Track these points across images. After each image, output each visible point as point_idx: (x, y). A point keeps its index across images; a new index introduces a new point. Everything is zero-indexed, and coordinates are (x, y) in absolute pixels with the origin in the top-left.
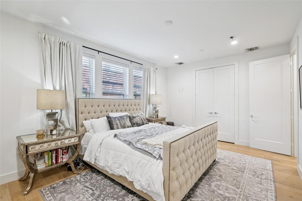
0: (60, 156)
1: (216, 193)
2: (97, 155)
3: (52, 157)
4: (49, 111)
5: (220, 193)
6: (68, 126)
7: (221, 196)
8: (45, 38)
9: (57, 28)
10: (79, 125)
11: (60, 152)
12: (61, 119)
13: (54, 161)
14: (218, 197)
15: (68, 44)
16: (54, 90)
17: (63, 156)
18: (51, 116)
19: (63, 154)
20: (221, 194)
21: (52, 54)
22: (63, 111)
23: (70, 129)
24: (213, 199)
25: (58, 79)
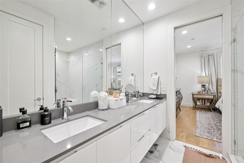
0: (206, 102)
2: (220, 104)
3: (202, 102)
4: (203, 84)
6: (212, 92)
8: (202, 56)
9: (207, 49)
10: (219, 92)
11: (206, 101)
12: (209, 88)
13: (203, 103)
15: (213, 54)
16: (206, 75)
17: (208, 103)
18: (203, 86)
19: (207, 102)
21: (205, 61)
22: (210, 85)
23: (213, 93)
25: (207, 71)
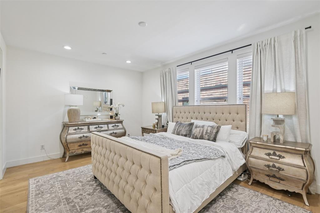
1: (91, 206)
5: (89, 209)
7: (86, 207)
14: (87, 206)
20: (87, 209)
24: (88, 201)
